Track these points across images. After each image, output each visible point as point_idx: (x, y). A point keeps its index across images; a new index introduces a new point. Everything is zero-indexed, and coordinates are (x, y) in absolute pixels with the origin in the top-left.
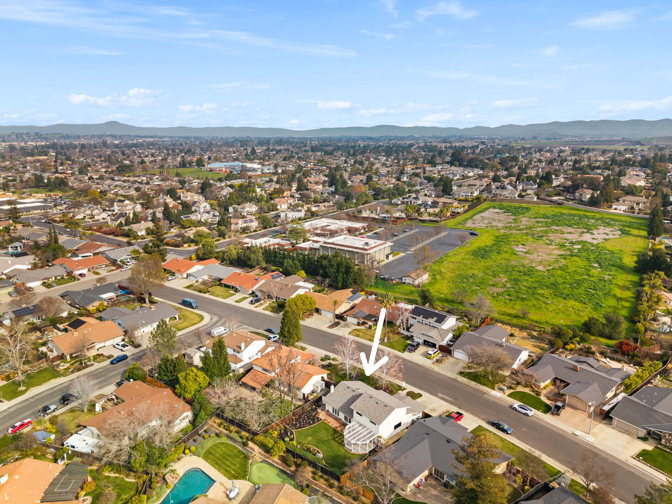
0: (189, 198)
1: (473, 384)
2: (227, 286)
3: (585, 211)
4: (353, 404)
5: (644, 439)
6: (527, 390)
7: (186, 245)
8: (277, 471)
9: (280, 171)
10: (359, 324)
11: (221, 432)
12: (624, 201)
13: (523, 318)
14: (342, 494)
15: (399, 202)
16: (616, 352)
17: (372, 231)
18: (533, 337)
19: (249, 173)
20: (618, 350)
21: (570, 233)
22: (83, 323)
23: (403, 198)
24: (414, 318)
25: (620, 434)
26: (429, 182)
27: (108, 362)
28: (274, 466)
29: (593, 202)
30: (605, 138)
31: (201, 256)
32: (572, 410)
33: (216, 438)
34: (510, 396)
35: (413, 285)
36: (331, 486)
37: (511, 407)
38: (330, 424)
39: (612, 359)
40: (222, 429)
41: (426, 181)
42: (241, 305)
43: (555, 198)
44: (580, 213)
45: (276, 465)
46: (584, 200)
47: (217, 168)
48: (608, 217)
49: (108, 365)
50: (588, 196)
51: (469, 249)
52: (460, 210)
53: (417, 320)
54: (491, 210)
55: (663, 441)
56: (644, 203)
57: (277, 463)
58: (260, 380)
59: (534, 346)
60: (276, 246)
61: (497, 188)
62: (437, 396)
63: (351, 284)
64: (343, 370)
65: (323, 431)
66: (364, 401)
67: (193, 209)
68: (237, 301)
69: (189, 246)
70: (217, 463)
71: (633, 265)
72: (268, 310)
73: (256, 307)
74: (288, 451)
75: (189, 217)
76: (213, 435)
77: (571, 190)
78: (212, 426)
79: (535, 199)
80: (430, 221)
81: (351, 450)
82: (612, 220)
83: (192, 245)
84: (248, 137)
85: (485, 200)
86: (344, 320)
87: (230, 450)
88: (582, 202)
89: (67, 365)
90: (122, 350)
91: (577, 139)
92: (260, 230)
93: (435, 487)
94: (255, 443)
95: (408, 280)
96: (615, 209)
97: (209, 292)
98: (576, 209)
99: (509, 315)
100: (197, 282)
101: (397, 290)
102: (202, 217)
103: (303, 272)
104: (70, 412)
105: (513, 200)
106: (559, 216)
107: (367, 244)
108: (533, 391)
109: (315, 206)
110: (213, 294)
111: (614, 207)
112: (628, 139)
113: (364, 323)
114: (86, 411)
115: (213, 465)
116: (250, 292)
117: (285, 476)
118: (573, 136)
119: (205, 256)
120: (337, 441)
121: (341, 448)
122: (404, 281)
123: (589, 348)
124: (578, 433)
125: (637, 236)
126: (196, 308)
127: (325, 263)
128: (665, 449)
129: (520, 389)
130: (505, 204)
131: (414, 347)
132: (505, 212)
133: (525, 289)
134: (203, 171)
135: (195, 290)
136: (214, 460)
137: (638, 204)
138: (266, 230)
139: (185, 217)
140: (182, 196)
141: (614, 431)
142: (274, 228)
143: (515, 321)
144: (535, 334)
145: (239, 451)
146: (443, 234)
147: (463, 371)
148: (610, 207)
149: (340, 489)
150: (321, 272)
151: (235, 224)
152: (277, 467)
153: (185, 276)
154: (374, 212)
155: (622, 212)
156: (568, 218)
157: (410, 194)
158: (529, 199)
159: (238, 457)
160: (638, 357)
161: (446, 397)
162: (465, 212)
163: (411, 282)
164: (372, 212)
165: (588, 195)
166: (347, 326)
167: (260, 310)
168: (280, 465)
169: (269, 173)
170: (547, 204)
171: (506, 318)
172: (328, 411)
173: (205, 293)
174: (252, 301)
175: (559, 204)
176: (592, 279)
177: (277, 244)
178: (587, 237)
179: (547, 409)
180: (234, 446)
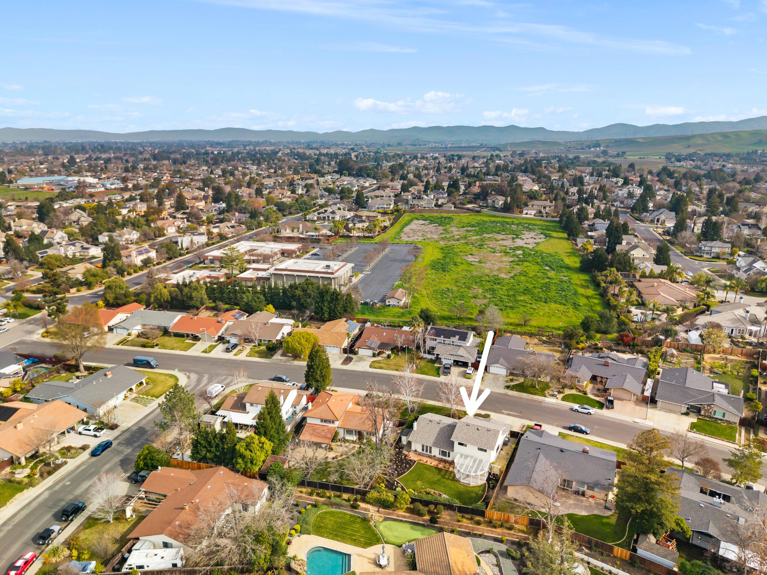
0: (24, 228)
1: (524, 395)
2: (177, 335)
3: (503, 217)
4: (453, 436)
5: (687, 414)
6: (574, 392)
7: (73, 290)
8: (408, 526)
9: (130, 186)
10: (374, 355)
11: (316, 501)
12: (533, 206)
13: (525, 325)
14: (495, 527)
15: (315, 218)
16: (619, 344)
17: (307, 252)
18: (544, 342)
19: (88, 190)
20: (620, 342)
21: (503, 239)
22: (15, 410)
23: (319, 214)
24: (433, 340)
25: (668, 414)
26: (329, 194)
27: (86, 455)
28: (401, 521)
29: (506, 208)
30: (463, 145)
31: (111, 301)
32: (620, 402)
33: (314, 510)
34: (563, 399)
35: (398, 306)
36: (478, 523)
37: (572, 409)
38: (428, 463)
39: (618, 351)
40: (314, 497)
41: (327, 194)
42: (213, 355)
43: (470, 206)
44: (500, 219)
45: (404, 519)
46: (497, 206)
47: (35, 185)
48: (525, 222)
49: (89, 459)
50: (501, 203)
51: (425, 264)
52: (387, 224)
53: (437, 341)
54: (416, 222)
55: (702, 413)
56: (550, 207)
57: (404, 517)
58: (323, 433)
59: (551, 350)
60: (208, 280)
61: (414, 198)
62: (503, 413)
63: (340, 313)
64: (404, 406)
65: (427, 472)
66: (463, 430)
67: (46, 241)
68: (205, 352)
69: (78, 291)
70: (336, 535)
71: (578, 265)
72: (255, 356)
73: (235, 355)
74: (413, 501)
75: (46, 252)
76: (309, 507)
77: (481, 197)
78: (300, 497)
79: (453, 209)
80: (365, 237)
81: (469, 484)
82: (529, 224)
83: (83, 288)
84: (46, 142)
85: (405, 212)
86: (356, 353)
87: (341, 518)
88: (495, 209)
89: (27, 471)
90: (95, 436)
91: (440, 145)
92: (164, 262)
93: (568, 498)
94: (368, 503)
95: (392, 302)
96: (526, 214)
97: (157, 345)
98: (494, 216)
99: (511, 324)
100: (129, 335)
101: (386, 314)
102: (66, 251)
103: (271, 306)
104: (85, 528)
105: (431, 210)
106: (483, 224)
107: (328, 267)
108: (580, 392)
109: (214, 227)
110: (164, 347)
111: (525, 212)
112: (485, 145)
113: (379, 354)
114: (112, 521)
115: (334, 539)
116: (216, 338)
117: (420, 528)
118: (435, 142)
119: (119, 302)
120: (448, 479)
121: (458, 484)
122: (388, 304)
123: (596, 344)
124: (637, 420)
125: (559, 238)
126: (157, 366)
127: (298, 292)
128: (706, 418)
129: (567, 392)
130: (426, 215)
131: (447, 370)
132: (431, 223)
133: (506, 297)
134: (13, 190)
135: (134, 345)
136: (330, 533)
137: (545, 208)
138: (172, 261)
139: (40, 253)
140: (12, 224)
141: (662, 413)
142: (180, 258)
143: (519, 329)
144: (544, 338)
145: (352, 516)
146: (387, 250)
147: (508, 384)
148: (521, 212)
149: (490, 523)
150: (294, 303)
151: (127, 257)
152: (405, 522)
153: (106, 329)
154: (296, 230)
155: (532, 216)
156: (491, 224)
157: (326, 209)
158: (448, 209)
159: (354, 522)
160: (638, 345)
161: (511, 413)
162: (392, 225)
163: (397, 304)
164: (293, 231)
165: (500, 201)
166: (361, 359)
167: (242, 357)
168: (409, 518)
169: (115, 189)
170: (466, 213)
171: (511, 328)
172: (416, 451)
173: (152, 347)
174: (227, 349)
175: (477, 212)
176: (554, 281)
177: (208, 277)
178: (519, 242)
179: (601, 406)
180: (341, 513)
